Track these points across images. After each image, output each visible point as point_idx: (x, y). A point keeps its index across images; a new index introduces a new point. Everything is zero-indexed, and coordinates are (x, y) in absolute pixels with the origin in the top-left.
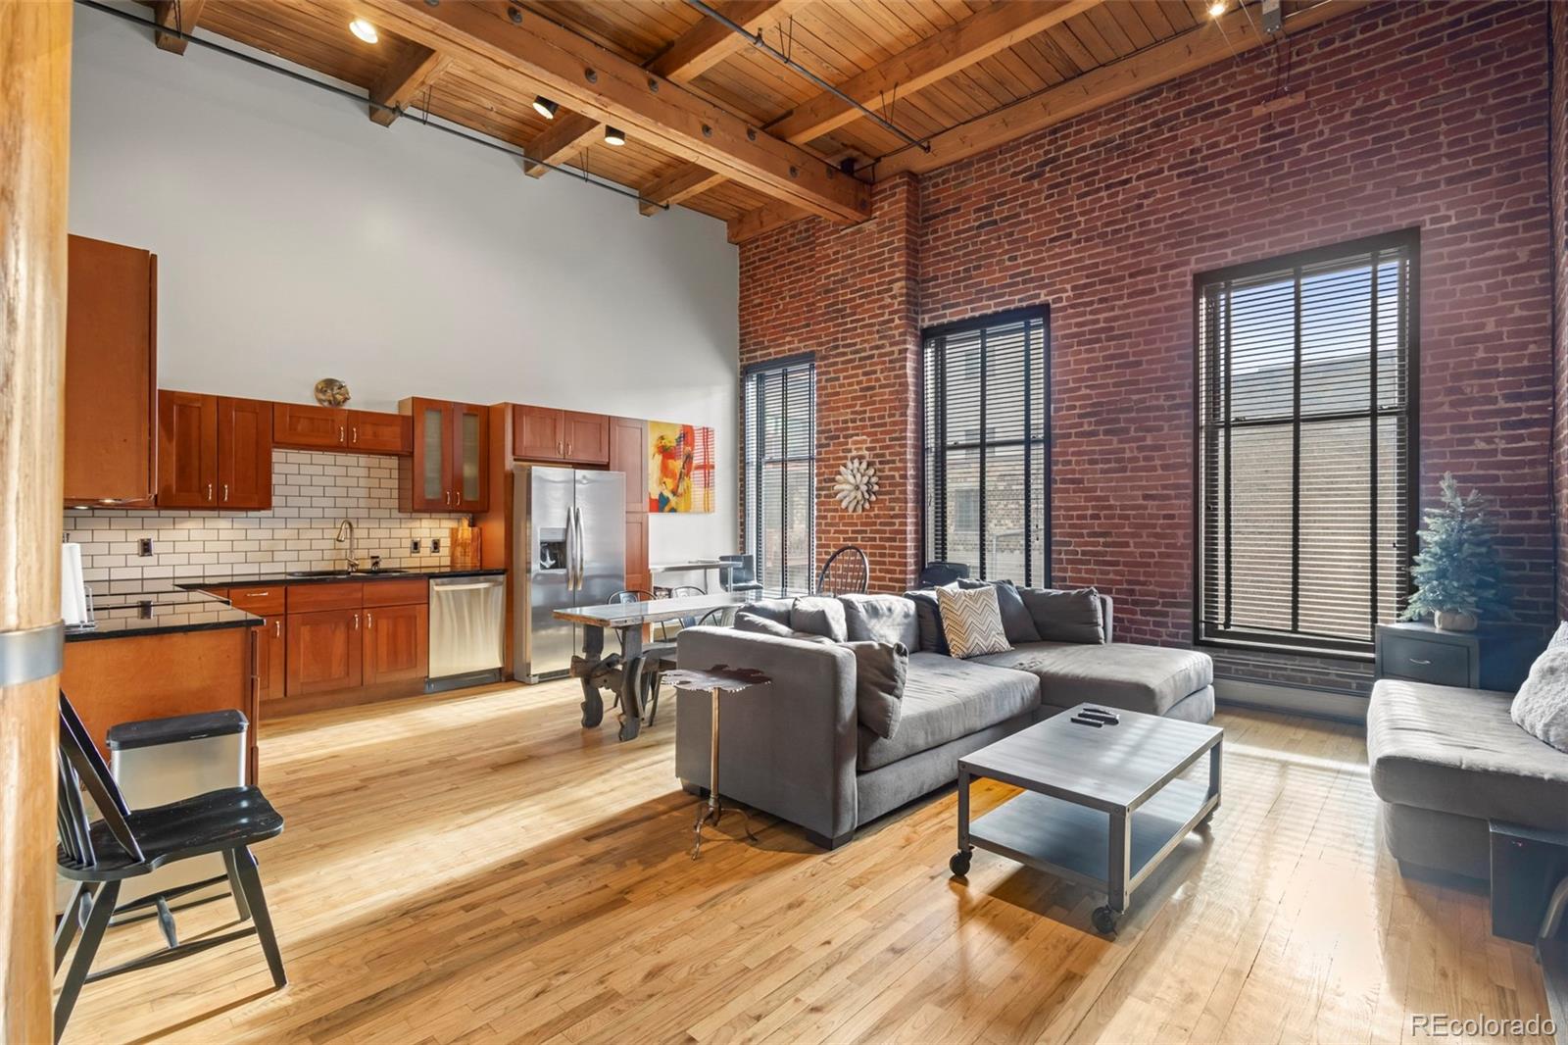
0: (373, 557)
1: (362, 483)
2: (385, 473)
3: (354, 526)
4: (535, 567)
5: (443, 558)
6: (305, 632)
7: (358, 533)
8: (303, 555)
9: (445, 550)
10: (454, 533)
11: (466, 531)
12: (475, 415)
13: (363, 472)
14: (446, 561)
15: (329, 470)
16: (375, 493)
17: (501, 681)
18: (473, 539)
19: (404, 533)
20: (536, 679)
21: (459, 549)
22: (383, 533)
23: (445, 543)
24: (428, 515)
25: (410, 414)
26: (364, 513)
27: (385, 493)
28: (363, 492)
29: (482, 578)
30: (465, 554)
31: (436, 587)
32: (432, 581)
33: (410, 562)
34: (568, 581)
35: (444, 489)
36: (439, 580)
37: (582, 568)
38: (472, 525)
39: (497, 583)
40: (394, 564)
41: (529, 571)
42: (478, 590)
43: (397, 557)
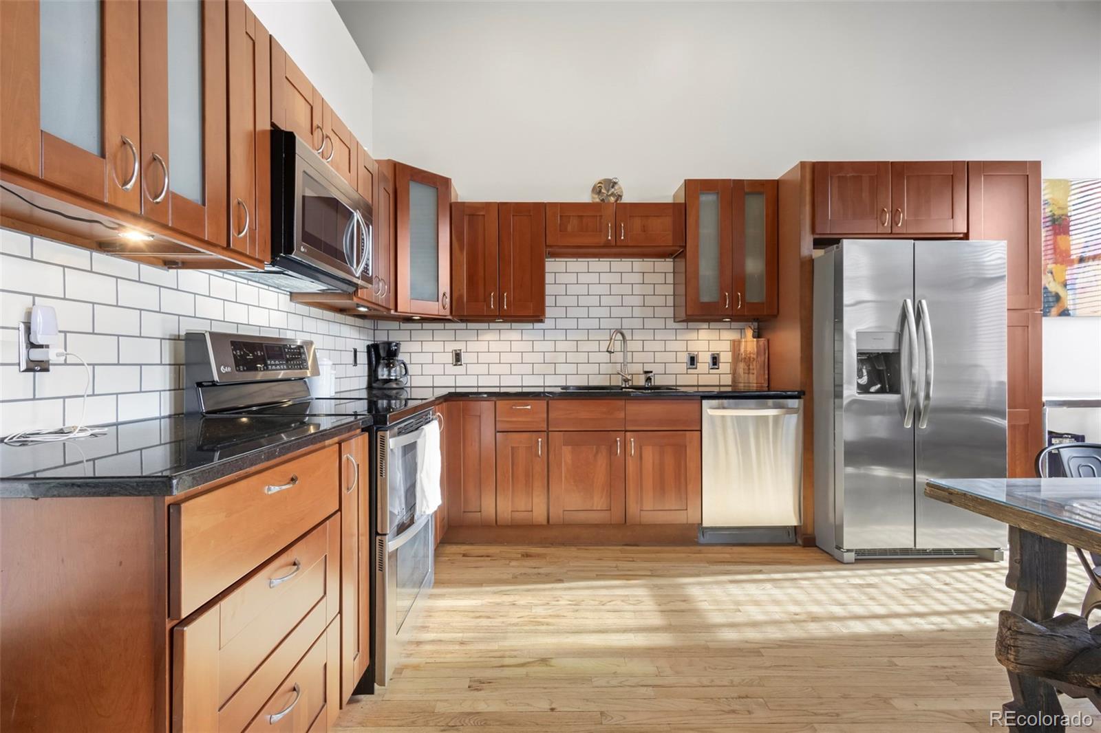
0: (646, 372)
1: (637, 289)
2: (659, 278)
3: (628, 337)
4: (850, 392)
5: (723, 377)
6: (567, 454)
7: (631, 346)
8: (582, 369)
9: (725, 367)
10: (735, 345)
11: (749, 343)
12: (760, 193)
13: (637, 278)
14: (727, 380)
15: (605, 278)
16: (650, 301)
17: (795, 544)
18: (758, 353)
19: (679, 346)
20: (850, 557)
21: (742, 366)
22: (658, 346)
23: (726, 358)
24: (705, 325)
25: (683, 201)
26: (637, 323)
27: (659, 301)
28: (637, 301)
29: (770, 402)
30: (748, 371)
31: (710, 410)
32: (705, 402)
33: (686, 379)
34: (903, 411)
35: (722, 290)
36: (715, 402)
37: (927, 397)
38: (758, 335)
39: (791, 411)
40: (669, 381)
41: (838, 395)
42: (766, 417)
43: (673, 373)
